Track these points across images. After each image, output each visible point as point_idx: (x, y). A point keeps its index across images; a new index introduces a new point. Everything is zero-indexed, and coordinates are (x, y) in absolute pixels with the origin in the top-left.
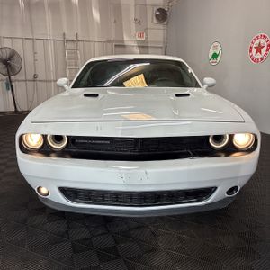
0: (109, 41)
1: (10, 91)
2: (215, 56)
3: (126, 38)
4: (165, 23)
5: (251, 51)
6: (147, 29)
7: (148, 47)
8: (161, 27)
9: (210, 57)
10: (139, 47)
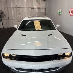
0: (29, 7)
1: (1, 23)
2: (59, 13)
3: (34, 6)
4: (45, 1)
5: (70, 12)
6: (40, 3)
7: (40, 9)
8: (44, 3)
9: (58, 13)
10: (38, 9)
